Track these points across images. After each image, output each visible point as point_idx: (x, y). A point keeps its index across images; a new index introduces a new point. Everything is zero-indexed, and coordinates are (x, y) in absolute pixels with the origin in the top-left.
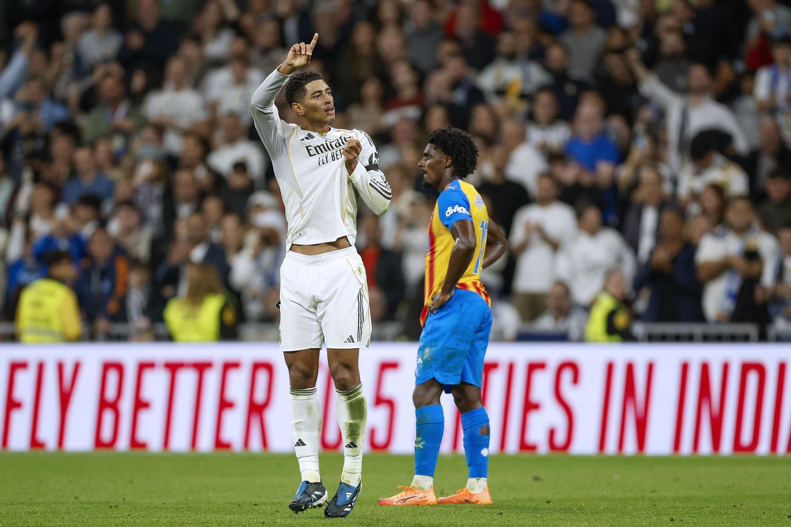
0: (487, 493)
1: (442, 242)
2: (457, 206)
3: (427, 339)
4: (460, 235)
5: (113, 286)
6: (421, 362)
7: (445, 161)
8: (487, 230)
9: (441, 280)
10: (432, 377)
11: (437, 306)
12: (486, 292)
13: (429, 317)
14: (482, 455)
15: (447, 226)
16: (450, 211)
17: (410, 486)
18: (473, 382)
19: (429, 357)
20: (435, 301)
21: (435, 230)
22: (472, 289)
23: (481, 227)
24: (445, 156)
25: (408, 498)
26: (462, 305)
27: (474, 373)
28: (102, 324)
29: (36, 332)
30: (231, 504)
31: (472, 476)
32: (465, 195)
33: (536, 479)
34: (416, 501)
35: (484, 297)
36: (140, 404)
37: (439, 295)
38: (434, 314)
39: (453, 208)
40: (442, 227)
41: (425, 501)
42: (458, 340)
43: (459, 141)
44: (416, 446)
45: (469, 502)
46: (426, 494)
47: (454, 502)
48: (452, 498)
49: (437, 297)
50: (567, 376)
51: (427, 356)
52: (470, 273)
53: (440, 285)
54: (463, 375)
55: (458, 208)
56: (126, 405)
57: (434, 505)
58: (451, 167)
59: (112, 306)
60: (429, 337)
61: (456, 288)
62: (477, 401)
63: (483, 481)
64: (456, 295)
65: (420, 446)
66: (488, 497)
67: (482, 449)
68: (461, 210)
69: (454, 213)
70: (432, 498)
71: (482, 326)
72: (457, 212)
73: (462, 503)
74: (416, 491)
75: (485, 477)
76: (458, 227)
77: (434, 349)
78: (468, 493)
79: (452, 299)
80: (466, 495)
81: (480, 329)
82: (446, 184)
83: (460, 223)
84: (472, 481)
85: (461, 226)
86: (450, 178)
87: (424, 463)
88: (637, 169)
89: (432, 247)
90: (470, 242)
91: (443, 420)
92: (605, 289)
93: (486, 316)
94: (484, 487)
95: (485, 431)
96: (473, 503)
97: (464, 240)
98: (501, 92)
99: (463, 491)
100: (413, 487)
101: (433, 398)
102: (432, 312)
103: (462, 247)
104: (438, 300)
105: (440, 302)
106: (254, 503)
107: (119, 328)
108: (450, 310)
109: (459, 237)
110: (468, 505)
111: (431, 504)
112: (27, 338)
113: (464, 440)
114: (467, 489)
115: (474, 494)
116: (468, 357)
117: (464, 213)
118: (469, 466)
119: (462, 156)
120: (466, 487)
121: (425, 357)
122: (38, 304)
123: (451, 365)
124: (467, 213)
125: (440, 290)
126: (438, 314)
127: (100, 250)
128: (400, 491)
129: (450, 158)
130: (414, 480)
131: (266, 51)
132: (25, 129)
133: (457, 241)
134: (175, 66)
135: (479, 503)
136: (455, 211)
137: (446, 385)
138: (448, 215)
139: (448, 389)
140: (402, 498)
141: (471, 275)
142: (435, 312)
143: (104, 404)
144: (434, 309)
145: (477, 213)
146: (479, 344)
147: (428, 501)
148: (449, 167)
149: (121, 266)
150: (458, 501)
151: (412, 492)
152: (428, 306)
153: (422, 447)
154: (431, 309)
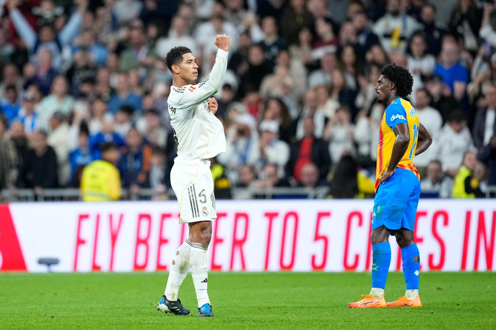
0: (419, 299)
1: (388, 137)
2: (398, 114)
3: (379, 200)
4: (400, 134)
5: (142, 164)
6: (375, 215)
7: (391, 86)
8: (418, 131)
9: (387, 162)
10: (382, 225)
11: (385, 179)
12: (417, 171)
13: (380, 186)
14: (415, 275)
15: (391, 127)
16: (393, 117)
17: (369, 295)
18: (409, 228)
19: (379, 212)
20: (383, 176)
21: (383, 130)
22: (408, 169)
23: (413, 129)
24: (391, 83)
25: (368, 303)
26: (401, 179)
27: (409, 222)
28: (135, 189)
29: (93, 194)
30: (253, 307)
31: (408, 289)
32: (404, 108)
33: (439, 289)
34: (373, 305)
35: (415, 173)
36: (163, 241)
37: (386, 172)
38: (383, 184)
39: (395, 116)
40: (388, 128)
41: (379, 304)
42: (399, 201)
43: (400, 72)
44: (373, 269)
45: (407, 305)
46: (380, 300)
47: (397, 305)
48: (395, 303)
49: (385, 173)
50: (440, 220)
51: (379, 211)
52: (407, 158)
53: (387, 165)
54: (402, 223)
55: (398, 116)
56: (154, 242)
57: (384, 308)
58: (395, 89)
59: (141, 178)
60: (381, 199)
61: (397, 167)
62: (411, 240)
63: (416, 292)
64: (397, 172)
65: (375, 269)
66: (419, 302)
67: (415, 271)
68: (401, 117)
69: (396, 119)
70: (383, 303)
71: (415, 192)
72: (398, 118)
73: (402, 306)
74: (373, 298)
75: (417, 289)
76: (398, 128)
77: (383, 207)
78: (406, 299)
79: (394, 175)
80: (405, 301)
81: (413, 194)
82: (392, 100)
83: (399, 126)
84: (408, 292)
85: (400, 127)
86: (394, 97)
87: (378, 280)
88: (480, 85)
89: (381, 141)
90: (406, 138)
91: (391, 252)
92: (463, 164)
93: (417, 186)
94: (417, 295)
95: (417, 259)
96: (409, 306)
97: (402, 136)
98: (388, 36)
99: (403, 298)
100: (371, 295)
101: (384, 238)
102: (381, 183)
103: (401, 140)
104: (385, 175)
105: (386, 176)
106: (268, 307)
107: (146, 192)
108: (393, 182)
109: (399, 134)
110: (406, 307)
111: (383, 307)
112: (88, 198)
113: (403, 265)
114: (406, 297)
115: (410, 300)
116: (405, 212)
117: (403, 119)
118: (406, 282)
119: (400, 82)
120: (405, 296)
121: (378, 212)
122: (94, 177)
123: (395, 217)
124: (404, 119)
125: (387, 169)
126: (386, 184)
127: (133, 141)
128: (363, 298)
129: (393, 83)
130: (371, 291)
131: (234, 11)
132: (81, 63)
133: (397, 137)
134: (178, 22)
135: (413, 306)
136: (397, 118)
137: (391, 230)
138: (392, 120)
139: (393, 232)
140: (364, 303)
141: (407, 160)
142: (383, 183)
143: (139, 241)
144: (383, 181)
145: (411, 120)
146: (412, 204)
147: (380, 305)
148: (393, 89)
149: (147, 151)
150: (400, 305)
151: (371, 299)
152: (379, 179)
153: (376, 270)
154: (381, 181)
